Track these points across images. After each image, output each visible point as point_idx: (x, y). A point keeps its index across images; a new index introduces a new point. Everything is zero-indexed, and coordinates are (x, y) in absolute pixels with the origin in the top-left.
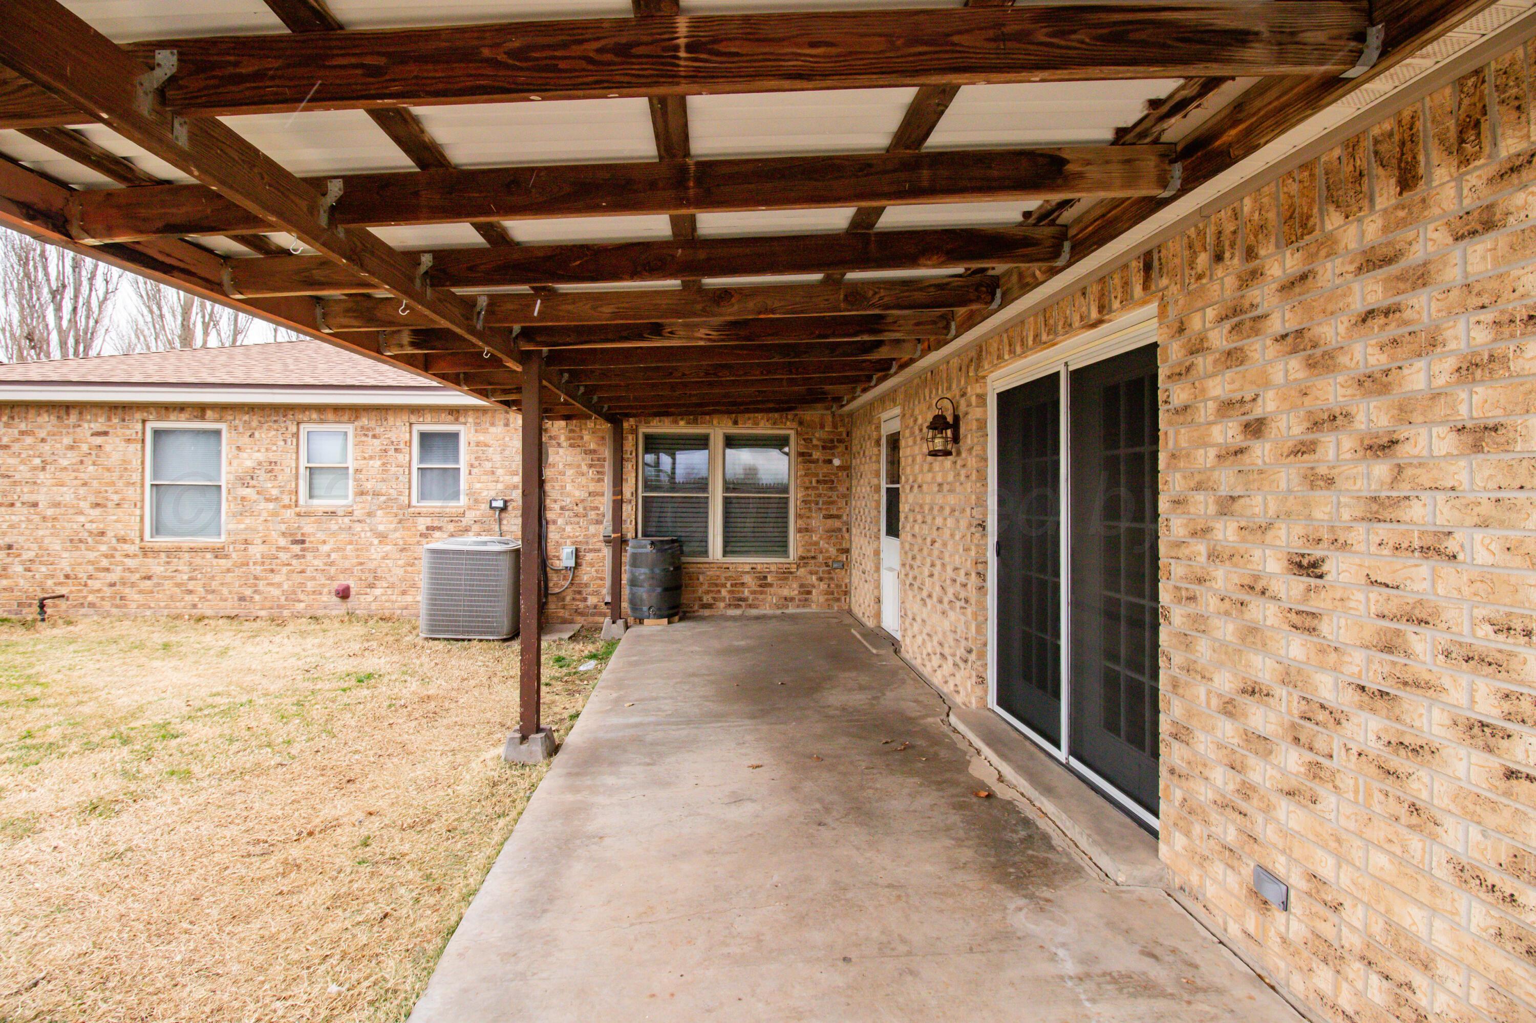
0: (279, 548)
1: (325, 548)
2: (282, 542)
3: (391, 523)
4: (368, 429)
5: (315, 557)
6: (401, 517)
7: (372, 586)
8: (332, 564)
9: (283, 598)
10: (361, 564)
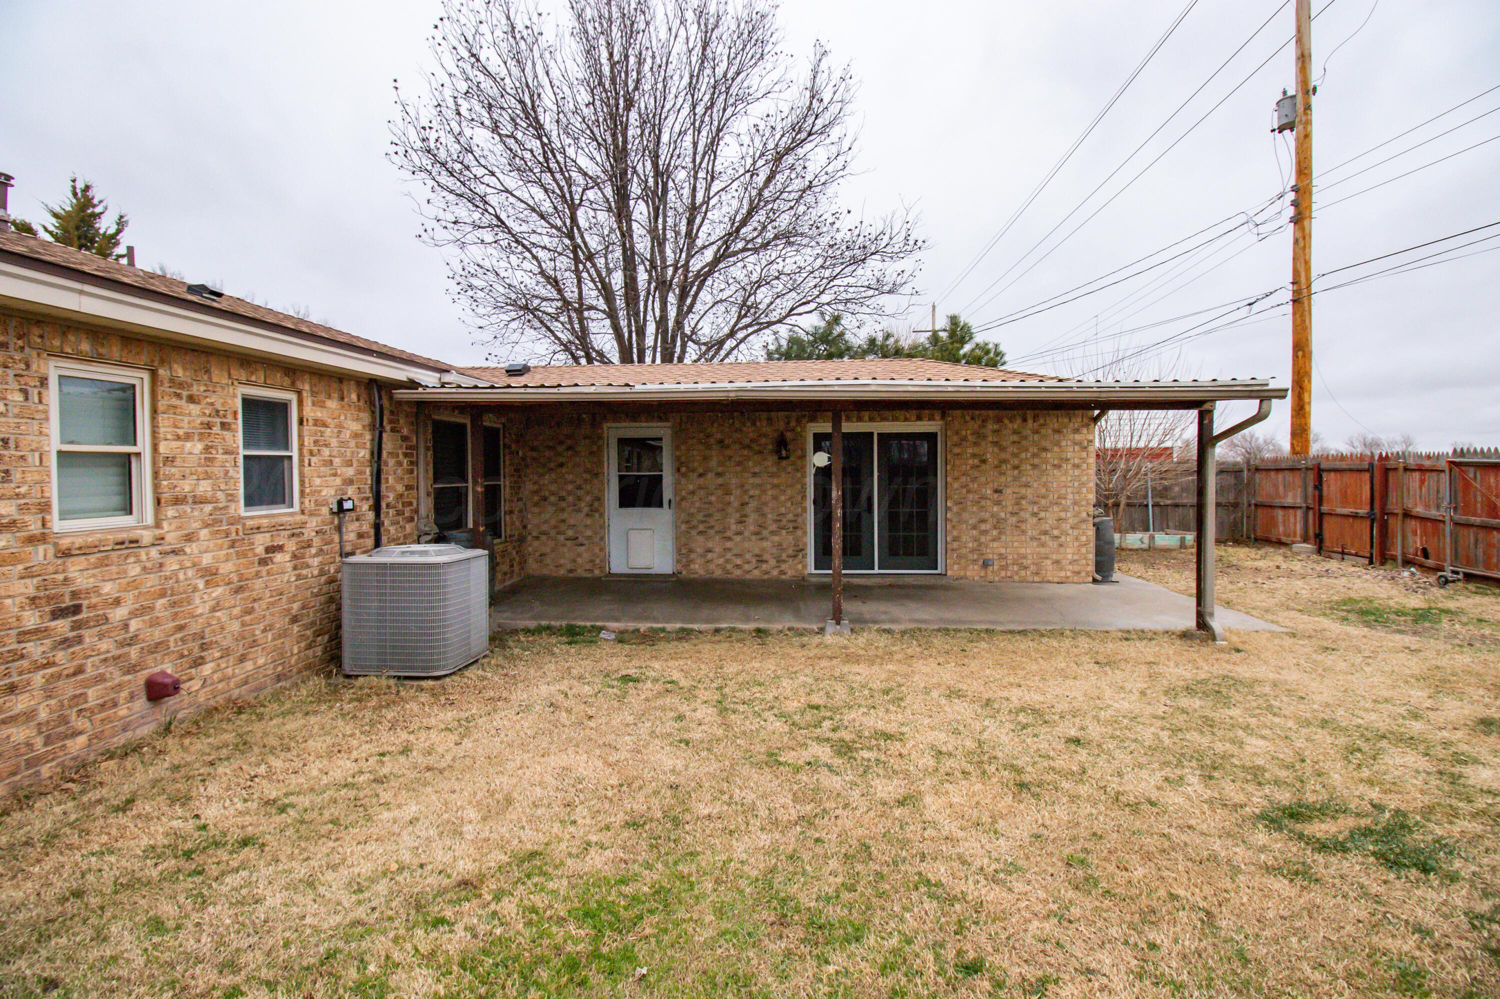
0: (24, 636)
1: (118, 614)
2: (31, 619)
3: (221, 549)
4: (181, 385)
5: (101, 636)
6: (233, 536)
7: (198, 662)
8: (133, 640)
9: (39, 741)
10: (181, 628)
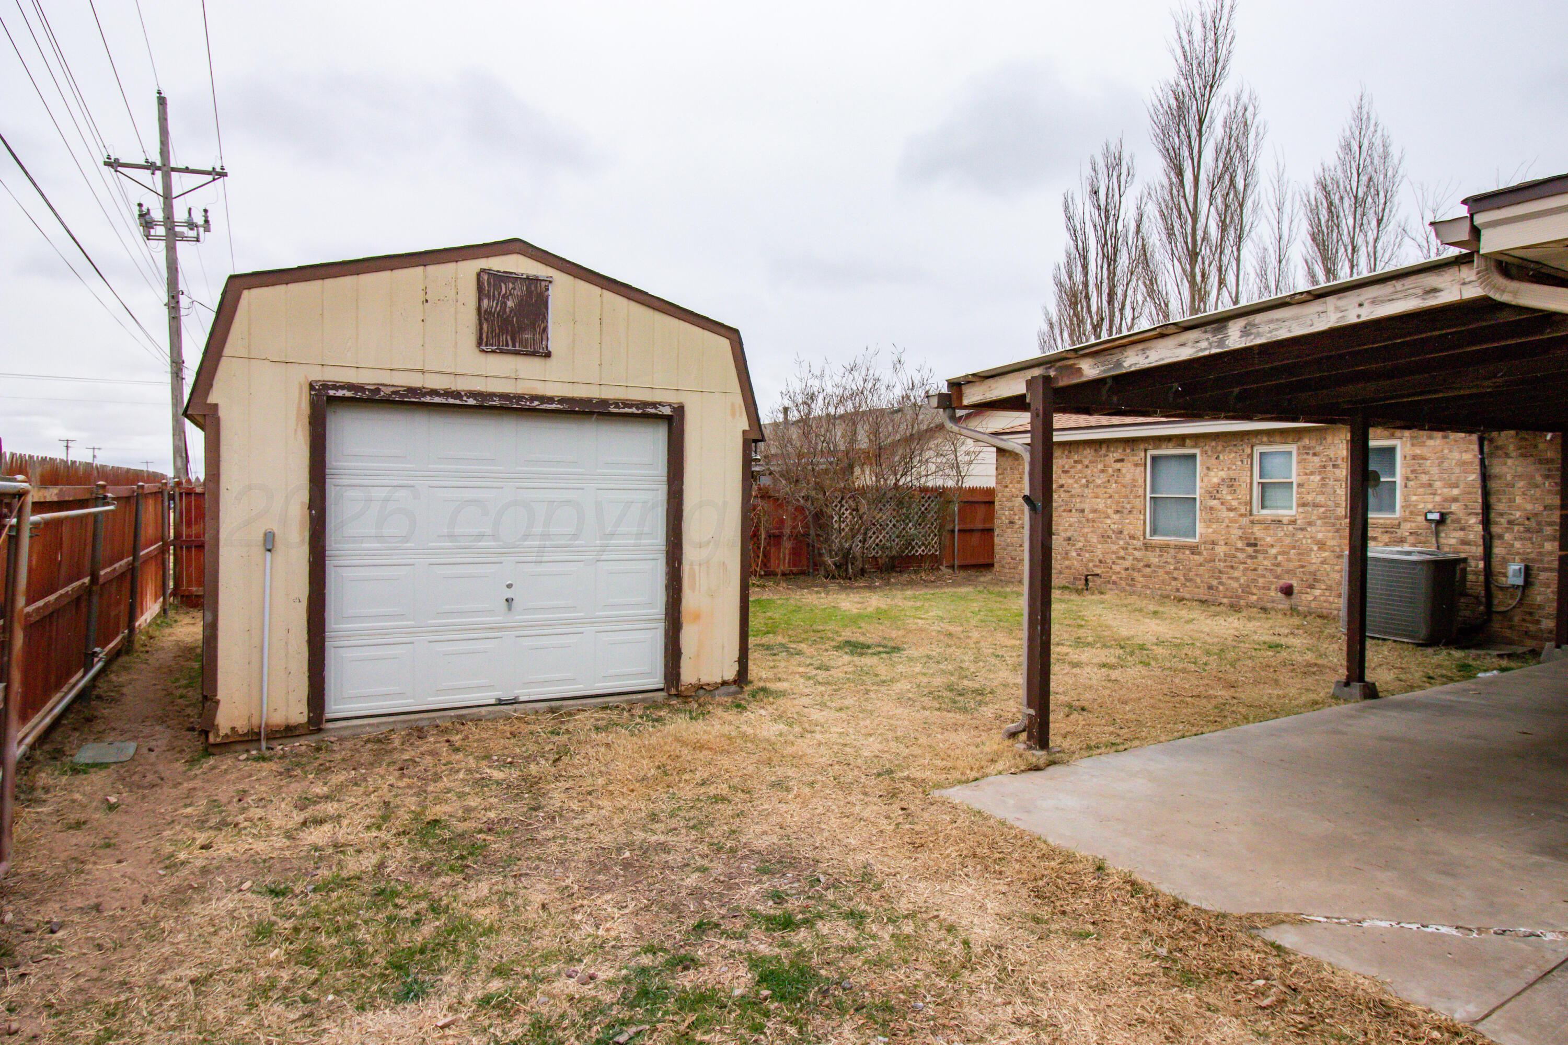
0: (1237, 549)
1: (1273, 551)
2: (1240, 544)
3: (1329, 531)
4: (1309, 448)
5: (1265, 559)
6: (1338, 526)
7: (1312, 587)
8: (1278, 565)
9: (1240, 590)
10: (1303, 567)
